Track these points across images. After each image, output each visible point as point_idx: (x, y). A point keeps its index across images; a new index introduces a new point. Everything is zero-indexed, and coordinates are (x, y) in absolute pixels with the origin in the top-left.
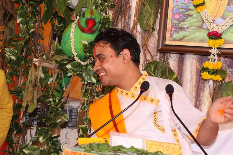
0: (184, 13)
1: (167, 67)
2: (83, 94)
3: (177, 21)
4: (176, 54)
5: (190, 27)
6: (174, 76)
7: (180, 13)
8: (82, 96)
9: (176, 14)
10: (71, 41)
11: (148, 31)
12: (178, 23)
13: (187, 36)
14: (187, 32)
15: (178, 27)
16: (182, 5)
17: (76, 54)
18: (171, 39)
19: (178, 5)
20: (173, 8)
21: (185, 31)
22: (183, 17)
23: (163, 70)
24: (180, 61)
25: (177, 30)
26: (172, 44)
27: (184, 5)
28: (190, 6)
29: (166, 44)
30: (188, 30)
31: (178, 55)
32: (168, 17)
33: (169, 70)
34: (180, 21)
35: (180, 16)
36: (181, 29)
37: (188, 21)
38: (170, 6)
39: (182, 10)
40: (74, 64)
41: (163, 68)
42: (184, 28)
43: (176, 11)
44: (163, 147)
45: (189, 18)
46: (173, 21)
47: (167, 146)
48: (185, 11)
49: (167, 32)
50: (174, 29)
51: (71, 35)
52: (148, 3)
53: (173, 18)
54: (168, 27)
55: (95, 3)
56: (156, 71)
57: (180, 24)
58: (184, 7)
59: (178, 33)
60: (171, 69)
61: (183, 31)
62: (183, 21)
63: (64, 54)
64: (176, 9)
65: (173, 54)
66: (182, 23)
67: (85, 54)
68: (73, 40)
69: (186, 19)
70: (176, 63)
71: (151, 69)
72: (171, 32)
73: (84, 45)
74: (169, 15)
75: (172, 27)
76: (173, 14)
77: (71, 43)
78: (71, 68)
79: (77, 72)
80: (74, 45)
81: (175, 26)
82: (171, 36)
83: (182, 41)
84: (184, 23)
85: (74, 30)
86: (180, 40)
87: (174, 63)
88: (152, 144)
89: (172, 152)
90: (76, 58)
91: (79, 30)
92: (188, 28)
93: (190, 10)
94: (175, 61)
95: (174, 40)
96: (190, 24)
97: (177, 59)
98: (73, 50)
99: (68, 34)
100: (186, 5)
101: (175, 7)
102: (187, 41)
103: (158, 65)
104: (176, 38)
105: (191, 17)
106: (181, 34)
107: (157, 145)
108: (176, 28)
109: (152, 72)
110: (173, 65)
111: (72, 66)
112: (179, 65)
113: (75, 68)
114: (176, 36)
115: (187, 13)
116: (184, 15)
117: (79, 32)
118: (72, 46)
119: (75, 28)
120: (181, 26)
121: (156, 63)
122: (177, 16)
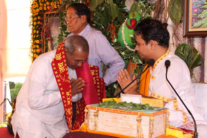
0: (201, 7)
1: (192, 48)
2: (134, 71)
3: (196, 13)
4: (199, 38)
5: (205, 17)
6: (197, 54)
7: (198, 7)
8: (133, 72)
9: (195, 9)
10: (122, 35)
12: (197, 15)
13: (204, 24)
14: (203, 21)
15: (197, 18)
16: (199, 2)
17: (126, 44)
18: (193, 27)
19: (196, 2)
20: (193, 5)
21: (202, 20)
22: (200, 10)
23: (190, 50)
24: (203, 42)
25: (197, 20)
26: (193, 31)
27: (200, 1)
28: (204, 2)
29: (189, 31)
30: (204, 19)
31: (201, 38)
32: (190, 11)
33: (193, 50)
34: (198, 14)
35: (198, 10)
36: (200, 19)
37: (204, 13)
38: (191, 3)
39: (199, 5)
40: (127, 51)
41: (189, 48)
42: (201, 18)
43: (195, 6)
44: (152, 102)
45: (204, 11)
46: (193, 14)
47: (154, 101)
48: (201, 6)
49: (189, 23)
50: (194, 20)
51: (122, 32)
52: (176, 3)
53: (193, 12)
54: (189, 19)
55: (142, 7)
56: (185, 51)
57: (198, 16)
58: (200, 3)
59: (197, 23)
60: (195, 49)
61: (201, 21)
62: (200, 13)
63: (120, 45)
64: (195, 5)
65: (197, 38)
66: (199, 15)
67: (133, 44)
68: (123, 35)
69: (202, 12)
70: (200, 44)
71: (181, 49)
72: (192, 22)
73: (131, 38)
74: (190, 10)
75: (193, 18)
76: (193, 9)
77: (123, 37)
78: (125, 54)
79: (128, 57)
80: (124, 38)
81: (195, 17)
82: (192, 25)
83: (201, 27)
84: (201, 14)
85: (124, 28)
86: (199, 27)
87: (198, 44)
88: (145, 100)
89: (158, 105)
90: (128, 47)
91: (127, 28)
92: (204, 18)
93: (205, 5)
94: (199, 42)
95: (195, 28)
96: (205, 15)
97: (200, 41)
98: (124, 42)
99: (120, 31)
100: (202, 1)
101: (194, 4)
102: (204, 27)
103: (186, 47)
104: (196, 26)
105: (205, 10)
106: (199, 23)
107: (149, 101)
108: (195, 19)
109: (181, 52)
110: (198, 46)
111: (125, 53)
112: (202, 45)
113: (127, 54)
114: (196, 24)
115: (203, 7)
116: (201, 9)
117: (127, 29)
118: (124, 39)
119: (125, 26)
120: (199, 17)
121: (184, 45)
122: (196, 10)
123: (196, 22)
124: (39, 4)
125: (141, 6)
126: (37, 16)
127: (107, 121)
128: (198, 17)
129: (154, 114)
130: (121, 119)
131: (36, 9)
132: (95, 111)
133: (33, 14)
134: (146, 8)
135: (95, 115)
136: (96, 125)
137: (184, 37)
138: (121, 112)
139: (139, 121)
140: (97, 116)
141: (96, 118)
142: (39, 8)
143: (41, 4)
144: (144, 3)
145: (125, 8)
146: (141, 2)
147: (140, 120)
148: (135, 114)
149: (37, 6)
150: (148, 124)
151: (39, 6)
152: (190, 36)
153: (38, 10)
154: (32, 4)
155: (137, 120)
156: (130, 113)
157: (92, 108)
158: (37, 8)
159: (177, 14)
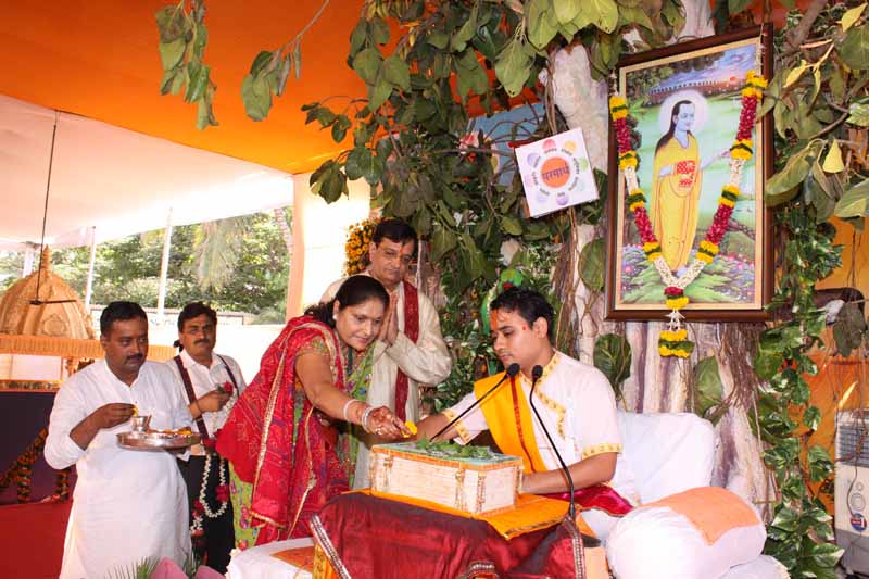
4: (637, 323)
11: (595, 292)
18: (622, 301)
24: (643, 332)
26: (623, 309)
29: (616, 309)
31: (640, 323)
32: (617, 271)
36: (635, 286)
38: (619, 256)
45: (644, 271)
49: (616, 292)
54: (616, 284)
55: (532, 259)
62: (636, 275)
65: (633, 323)
66: (634, 278)
70: (638, 335)
71: (605, 345)
72: (621, 291)
74: (617, 268)
75: (623, 285)
76: (623, 267)
82: (622, 298)
86: (633, 302)
87: (635, 336)
92: (642, 285)
93: (644, 259)
94: (637, 331)
95: (626, 303)
97: (638, 329)
102: (641, 303)
106: (634, 294)
114: (628, 297)
115: (641, 263)
121: (610, 337)
122: (628, 269)
123: (628, 291)
124: (362, 239)
125: (532, 256)
126: (356, 263)
127: (407, 476)
128: (632, 282)
129: (485, 467)
130: (431, 473)
131: (355, 249)
132: (386, 456)
133: (351, 258)
134: (542, 260)
135: (385, 465)
136: (386, 483)
137: (609, 319)
138: (432, 461)
139: (461, 479)
140: (390, 466)
141: (388, 469)
142: (361, 247)
143: (366, 240)
144: (539, 251)
145: (501, 259)
146: (533, 249)
147: (463, 478)
148: (453, 465)
149: (358, 243)
150: (476, 484)
151: (363, 243)
152: (619, 317)
153: (359, 251)
154: (349, 238)
155: (457, 478)
156: (446, 464)
157: (382, 451)
158: (357, 247)
159: (595, 275)
